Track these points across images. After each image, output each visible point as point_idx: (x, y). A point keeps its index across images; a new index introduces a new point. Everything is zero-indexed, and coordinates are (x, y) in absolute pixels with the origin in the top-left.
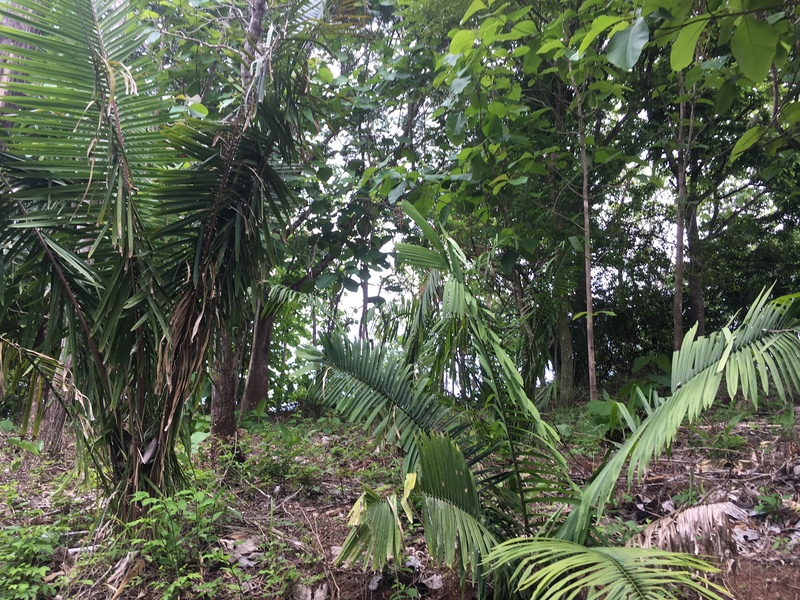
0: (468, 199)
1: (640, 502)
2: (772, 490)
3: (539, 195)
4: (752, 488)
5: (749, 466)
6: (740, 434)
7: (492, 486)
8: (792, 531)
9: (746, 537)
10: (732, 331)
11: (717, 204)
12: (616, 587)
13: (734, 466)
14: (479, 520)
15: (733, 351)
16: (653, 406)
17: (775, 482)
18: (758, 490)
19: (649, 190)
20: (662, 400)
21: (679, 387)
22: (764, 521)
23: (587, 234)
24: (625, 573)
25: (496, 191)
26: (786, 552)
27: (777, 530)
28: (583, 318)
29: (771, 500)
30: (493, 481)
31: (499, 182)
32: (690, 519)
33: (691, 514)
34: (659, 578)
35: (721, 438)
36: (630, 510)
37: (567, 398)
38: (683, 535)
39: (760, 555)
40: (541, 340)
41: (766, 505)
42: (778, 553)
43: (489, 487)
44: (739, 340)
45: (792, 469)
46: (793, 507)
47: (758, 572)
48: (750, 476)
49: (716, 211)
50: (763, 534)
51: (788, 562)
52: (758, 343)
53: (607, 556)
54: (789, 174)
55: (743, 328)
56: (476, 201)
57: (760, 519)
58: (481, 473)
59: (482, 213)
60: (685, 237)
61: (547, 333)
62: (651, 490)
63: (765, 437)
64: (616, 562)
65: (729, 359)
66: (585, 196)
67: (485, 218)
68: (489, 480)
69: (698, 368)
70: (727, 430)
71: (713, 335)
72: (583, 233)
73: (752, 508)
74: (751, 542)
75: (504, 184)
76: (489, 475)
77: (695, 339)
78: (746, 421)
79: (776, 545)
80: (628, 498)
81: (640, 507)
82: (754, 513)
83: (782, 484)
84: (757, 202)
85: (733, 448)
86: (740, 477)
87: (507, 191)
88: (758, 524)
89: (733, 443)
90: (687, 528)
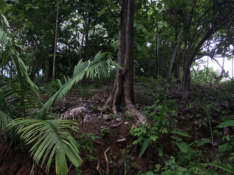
0: (17, 9)
1: (62, 109)
2: (96, 106)
3: (42, 14)
4: (91, 105)
5: (92, 99)
6: (91, 92)
7: (14, 104)
8: (99, 115)
9: (88, 117)
10: (90, 61)
11: (94, 31)
12: (49, 130)
13: (88, 100)
14: (7, 114)
15: (90, 66)
16: (67, 81)
17: (97, 103)
18: (93, 106)
19: (77, 23)
20: (70, 79)
21: (75, 75)
22: (93, 113)
23: (56, 30)
24: (52, 126)
25: (27, 9)
26: (97, 120)
27: (96, 115)
28: (53, 56)
29: (95, 108)
30: (14, 102)
31: (29, 6)
32: (73, 111)
33: (74, 110)
34: (62, 127)
35: (86, 93)
36: (59, 111)
37: (46, 80)
38: (71, 116)
39: (91, 121)
40: (38, 61)
41: (94, 109)
42: (95, 121)
43: (13, 104)
44: (92, 63)
45: (101, 100)
46: (100, 109)
47: (89, 125)
48: (91, 102)
49: (93, 33)
50: (92, 116)
51: (97, 123)
52: (96, 64)
53: (48, 122)
54: (112, 27)
55: (93, 60)
56: (19, 11)
57: (92, 112)
58: (11, 99)
59: (22, 16)
60: (85, 38)
61: (40, 59)
62: (66, 106)
63: (97, 93)
64: (50, 124)
65: (88, 68)
66: (57, 18)
67: (23, 18)
68: (13, 101)
69: (80, 71)
70: (88, 91)
71: (86, 62)
72: (55, 30)
73: (91, 110)
74: (89, 118)
75: (30, 7)
76: (13, 100)
77: (81, 63)
78: (93, 89)
79: (95, 119)
80: (58, 107)
81: (62, 110)
82: (91, 111)
83: (99, 104)
84: (103, 33)
85: (89, 95)
86: (89, 102)
87: (31, 10)
88: (91, 114)
89: (89, 94)
90: (72, 114)
